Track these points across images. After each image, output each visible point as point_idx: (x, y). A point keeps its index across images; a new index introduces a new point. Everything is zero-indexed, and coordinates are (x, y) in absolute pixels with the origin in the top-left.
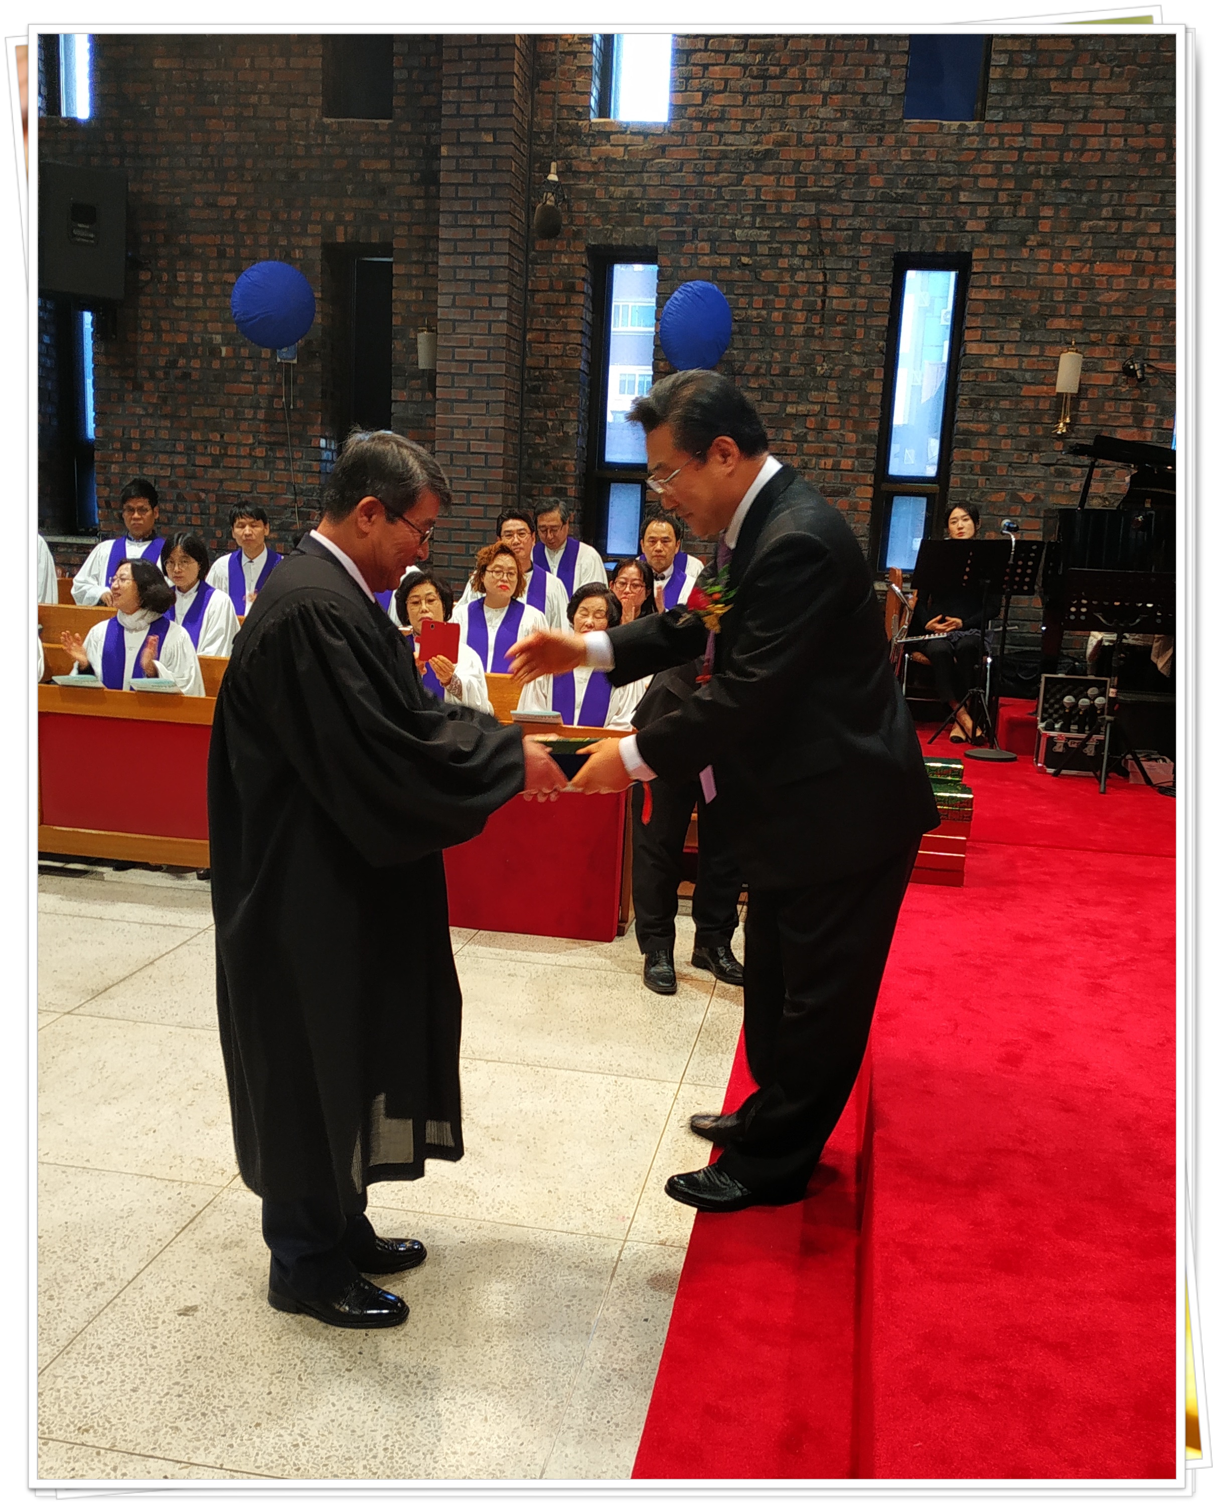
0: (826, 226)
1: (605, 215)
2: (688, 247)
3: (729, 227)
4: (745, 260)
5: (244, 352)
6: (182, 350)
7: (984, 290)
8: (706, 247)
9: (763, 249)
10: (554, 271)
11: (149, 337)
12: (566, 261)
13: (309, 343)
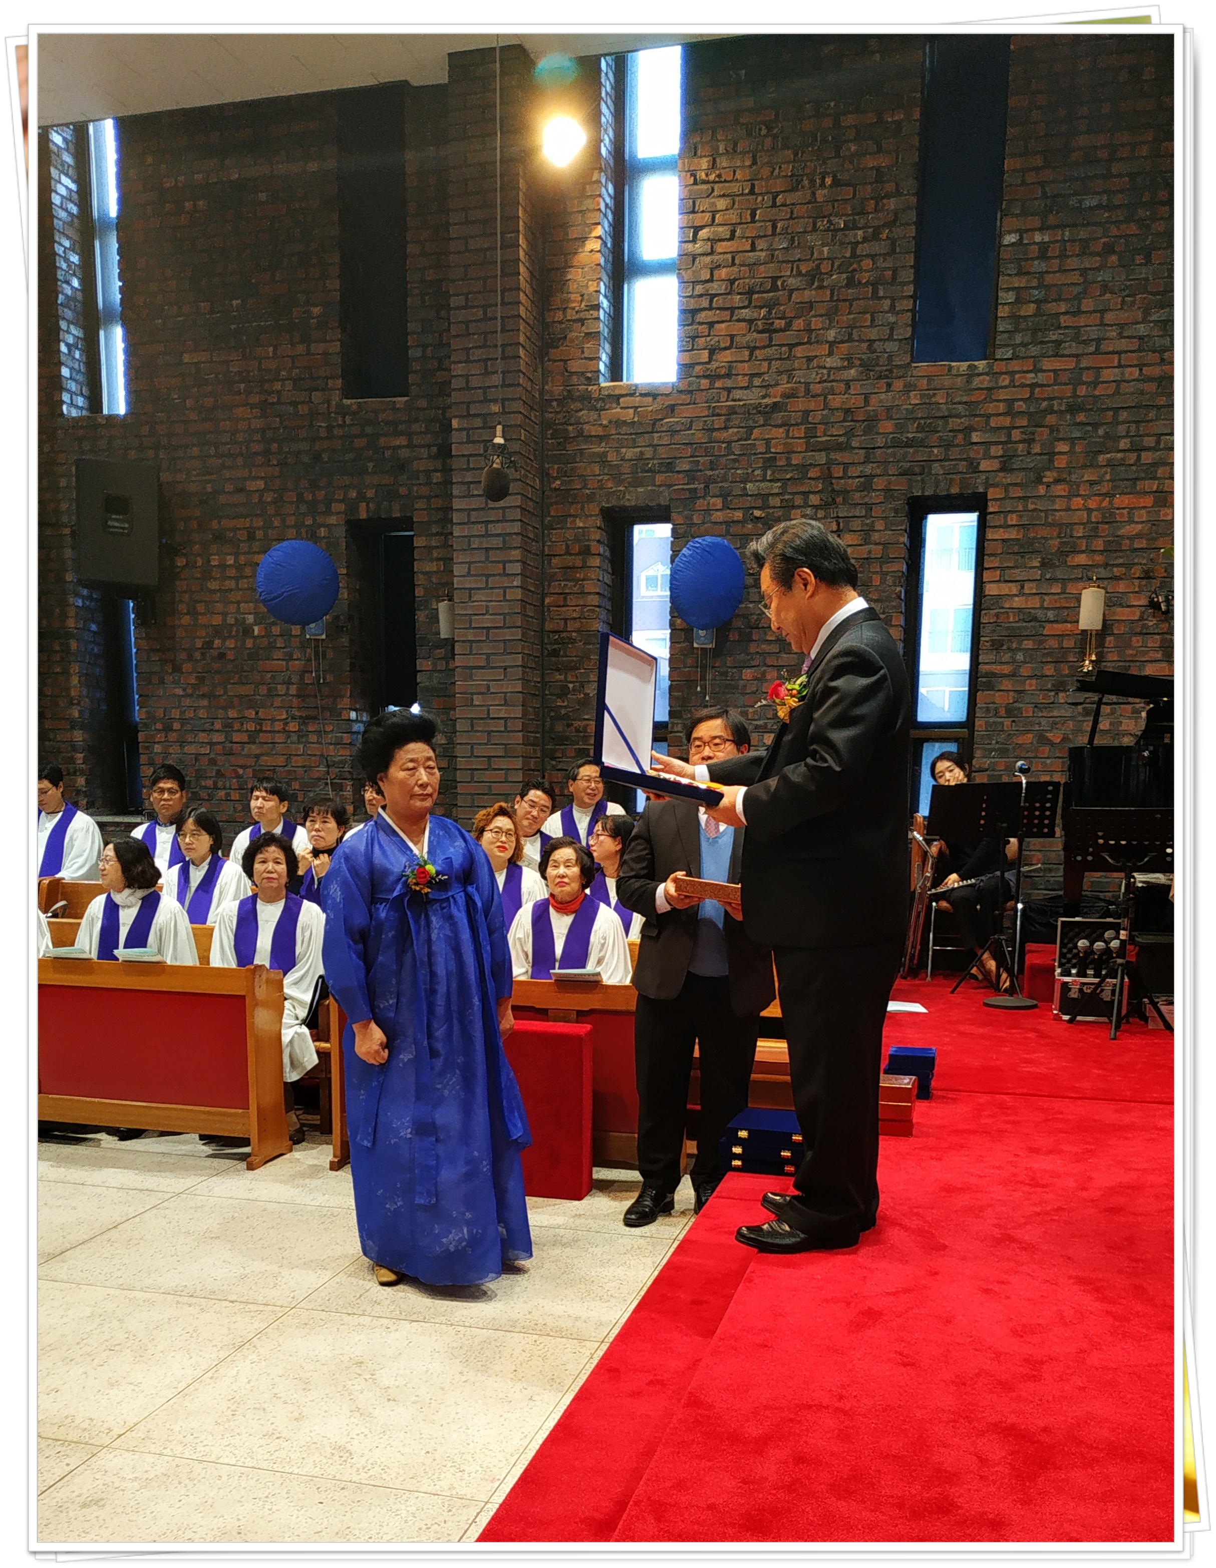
0: (836, 475)
1: (617, 478)
2: (701, 504)
3: (741, 482)
4: (757, 513)
5: (276, 630)
6: (217, 631)
7: (1002, 530)
8: (718, 502)
9: (775, 501)
10: (570, 535)
11: (186, 620)
12: (581, 525)
13: (337, 618)
